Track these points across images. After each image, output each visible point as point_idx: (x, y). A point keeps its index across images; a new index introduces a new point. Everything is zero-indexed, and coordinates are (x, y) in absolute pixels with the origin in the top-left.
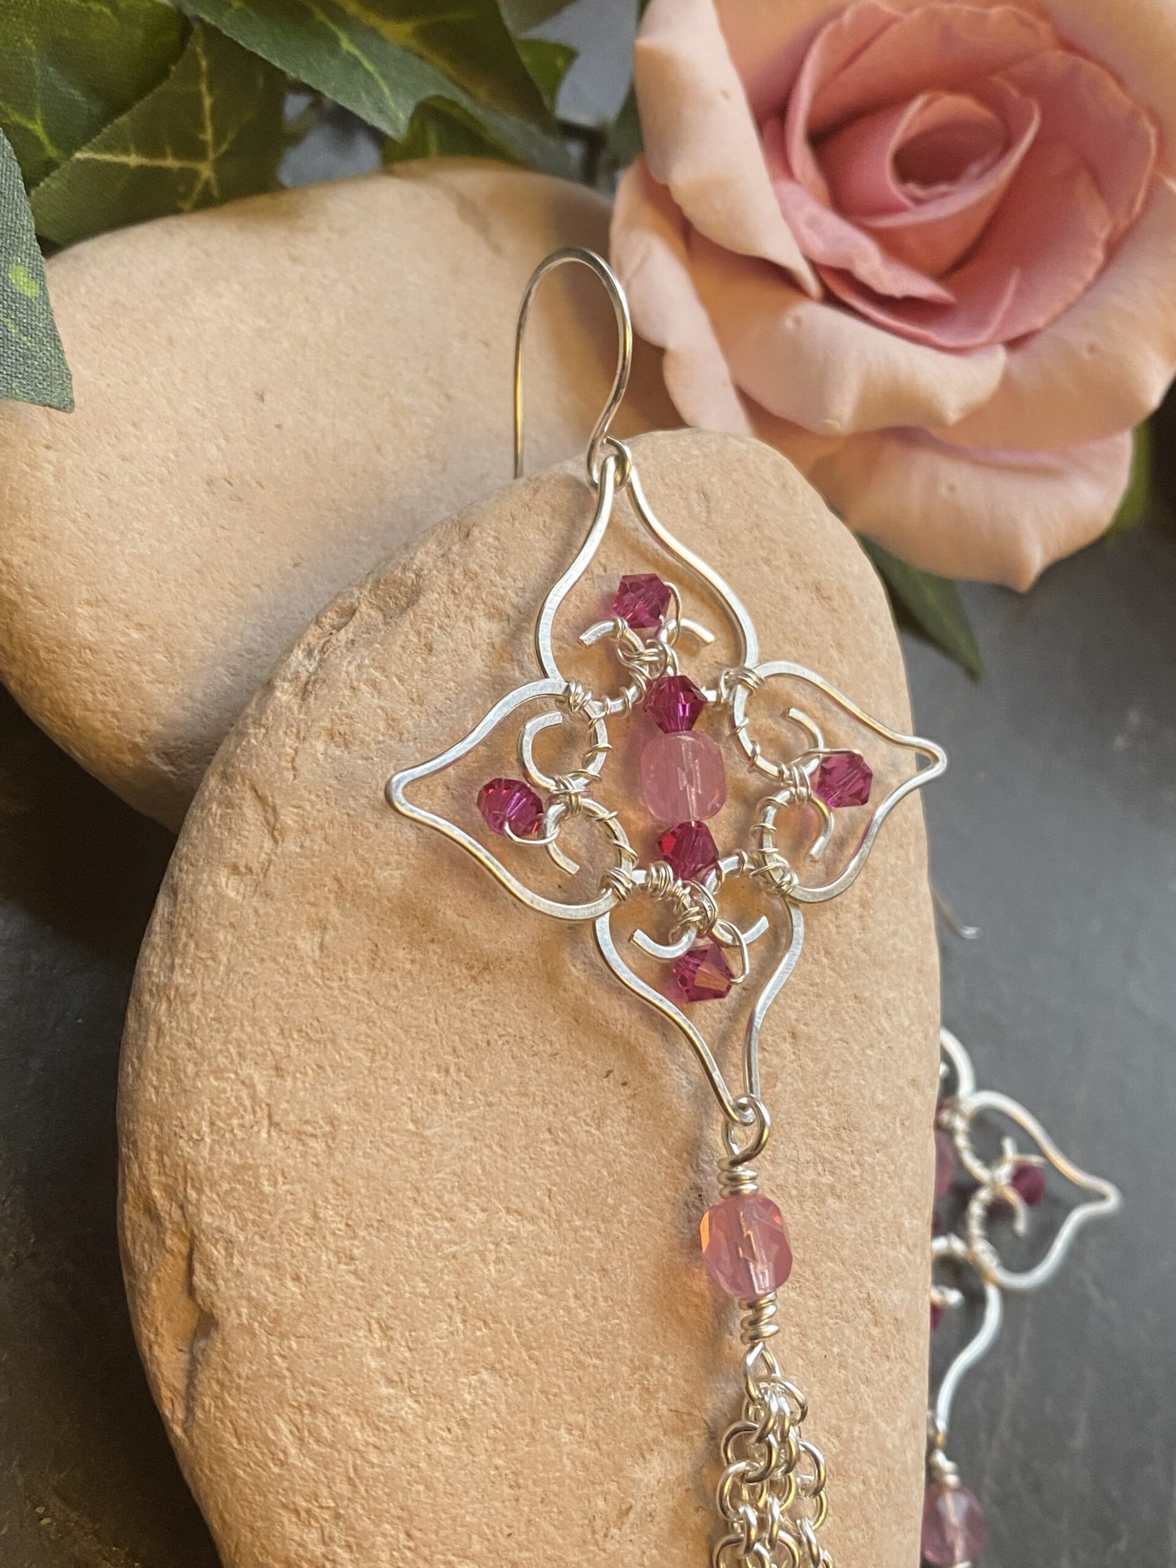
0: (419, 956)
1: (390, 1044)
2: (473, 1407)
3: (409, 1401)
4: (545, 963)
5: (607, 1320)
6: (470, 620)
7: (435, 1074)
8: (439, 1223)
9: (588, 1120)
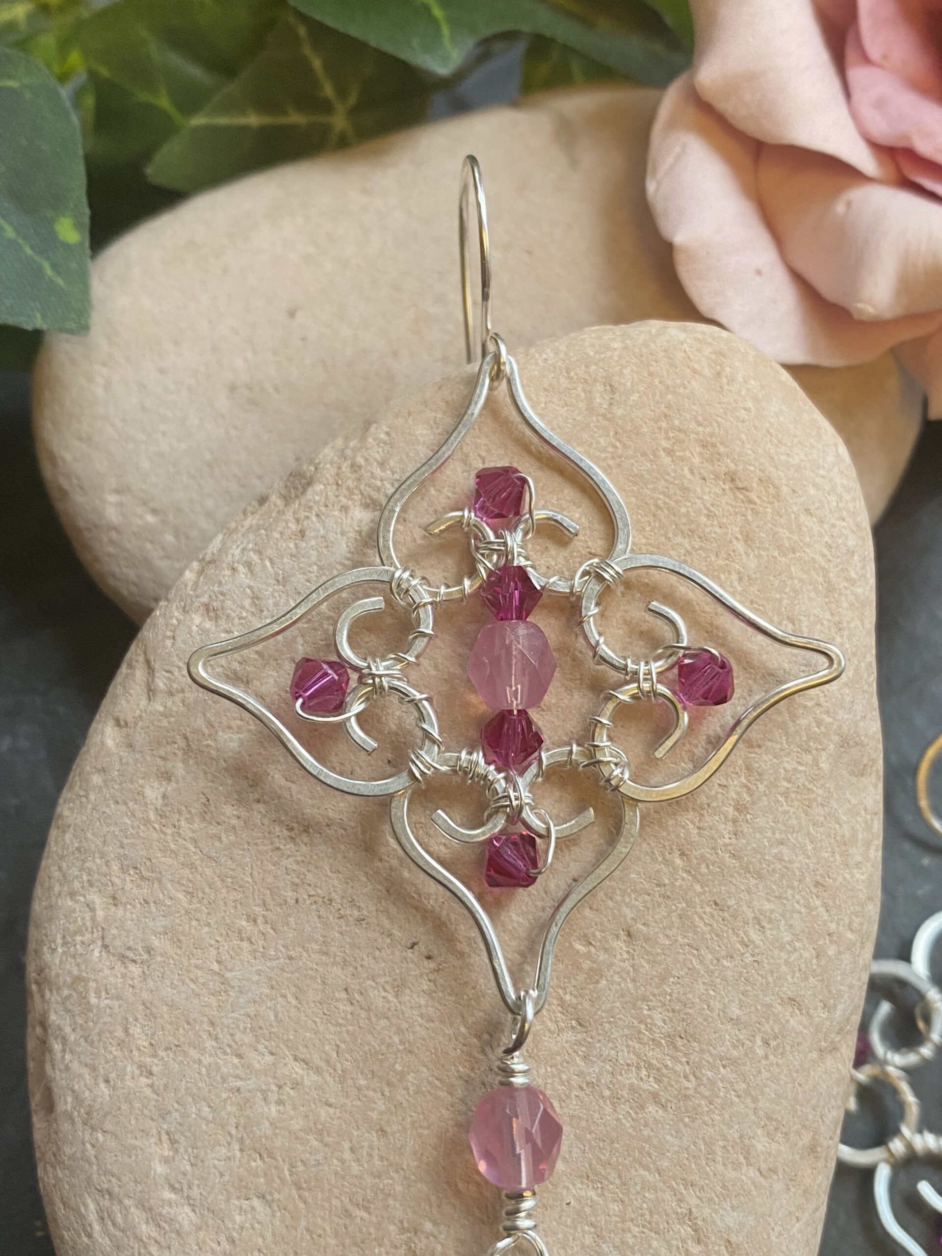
0: (244, 814)
1: (207, 890)
2: (242, 1228)
3: (187, 1209)
4: (364, 832)
5: (379, 1177)
6: (345, 509)
7: (244, 923)
8: (228, 1057)
9: (387, 987)
